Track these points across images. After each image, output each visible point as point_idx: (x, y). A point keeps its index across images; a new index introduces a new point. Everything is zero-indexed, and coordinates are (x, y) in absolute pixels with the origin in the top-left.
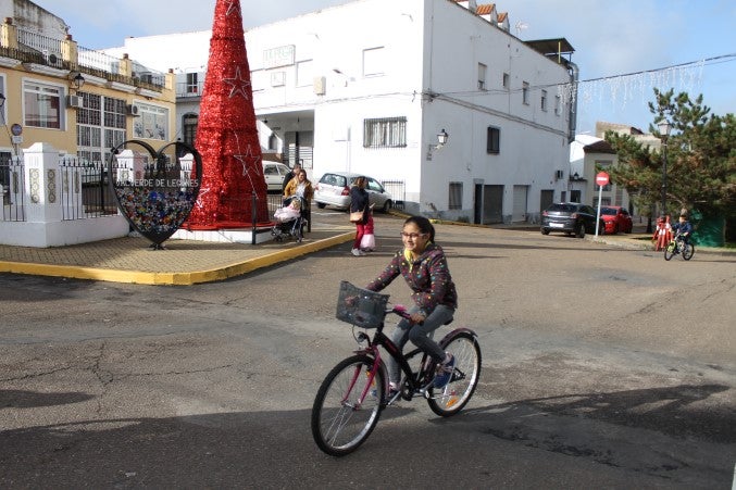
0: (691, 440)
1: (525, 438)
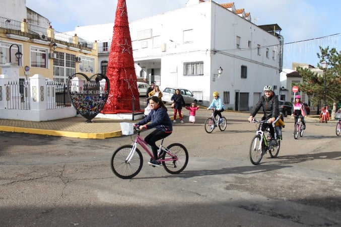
1: (258, 210)
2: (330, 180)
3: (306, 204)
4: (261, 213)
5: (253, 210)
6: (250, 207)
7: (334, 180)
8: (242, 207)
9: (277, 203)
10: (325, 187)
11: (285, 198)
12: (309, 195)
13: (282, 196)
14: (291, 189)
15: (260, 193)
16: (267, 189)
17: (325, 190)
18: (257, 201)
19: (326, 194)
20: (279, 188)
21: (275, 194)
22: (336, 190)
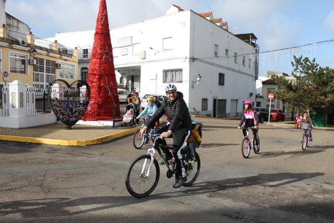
0: (319, 218)
1: (242, 218)
2: (308, 186)
3: (288, 211)
4: (245, 221)
5: (237, 218)
6: (234, 215)
7: (312, 186)
8: (226, 215)
9: (260, 210)
10: (305, 193)
11: (267, 206)
12: (290, 201)
13: (264, 203)
14: (272, 195)
15: (243, 200)
16: (250, 196)
17: (305, 197)
18: (241, 209)
19: (307, 200)
20: (260, 195)
21: (257, 201)
22: (316, 195)
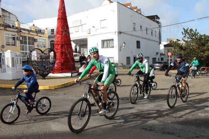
0: (203, 128)
1: (154, 130)
3: (183, 124)
4: (156, 132)
5: (150, 130)
8: (143, 128)
9: (165, 125)
11: (169, 122)
14: (172, 115)
16: (158, 116)
18: (153, 125)
19: (194, 118)
